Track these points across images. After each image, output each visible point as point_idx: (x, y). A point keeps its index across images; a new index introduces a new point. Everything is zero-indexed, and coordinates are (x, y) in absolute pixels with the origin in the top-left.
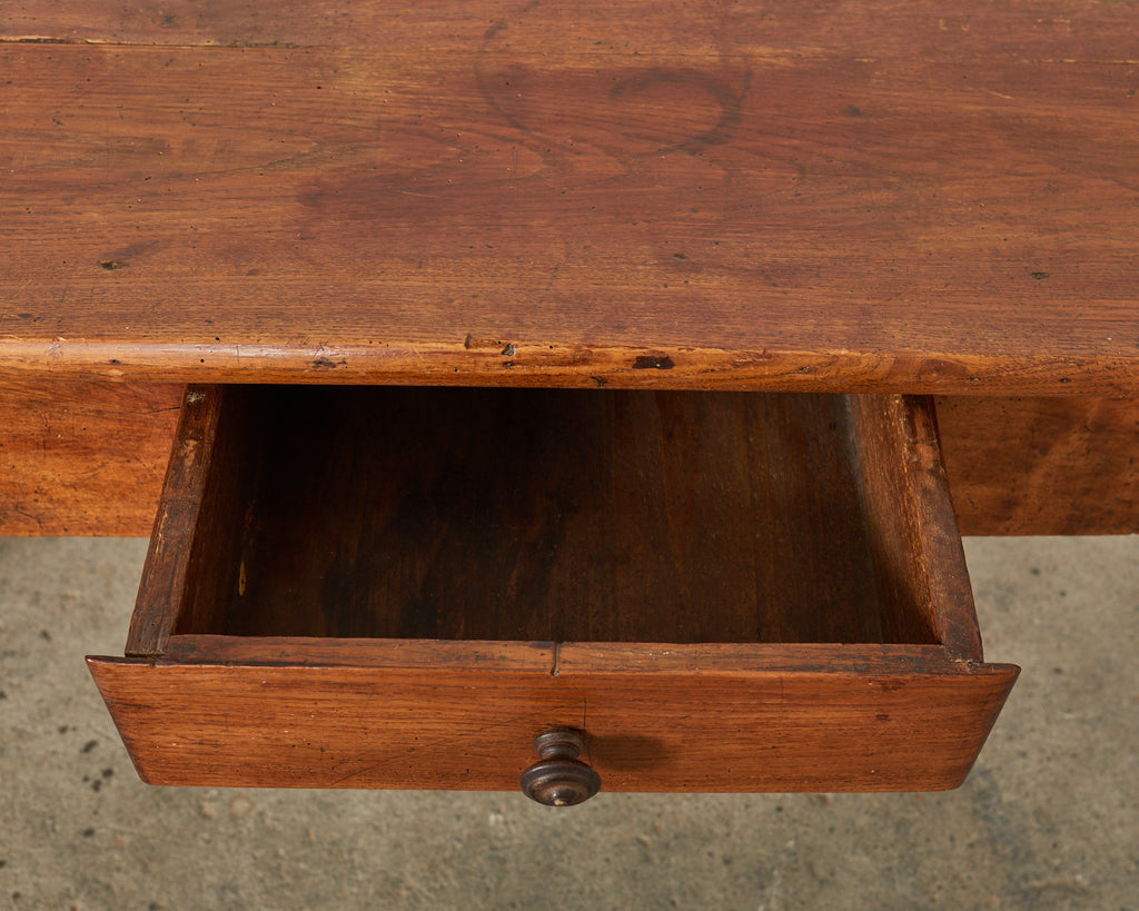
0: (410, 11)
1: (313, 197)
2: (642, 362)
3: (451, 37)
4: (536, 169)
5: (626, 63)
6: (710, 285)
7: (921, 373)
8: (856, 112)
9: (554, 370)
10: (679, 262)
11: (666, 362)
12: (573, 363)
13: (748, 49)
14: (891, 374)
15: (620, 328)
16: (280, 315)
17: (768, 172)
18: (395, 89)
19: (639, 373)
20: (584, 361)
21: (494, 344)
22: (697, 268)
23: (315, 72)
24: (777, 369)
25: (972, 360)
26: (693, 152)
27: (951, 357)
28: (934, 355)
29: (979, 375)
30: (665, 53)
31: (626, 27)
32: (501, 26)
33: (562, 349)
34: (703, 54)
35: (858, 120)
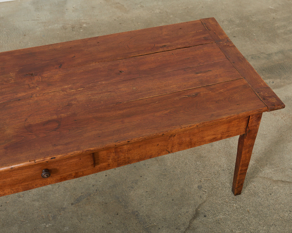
0: (14, 120)
1: (6, 148)
2: (52, 159)
3: (20, 122)
4: (35, 138)
5: (45, 120)
6: (59, 147)
7: (86, 152)
8: (76, 120)
9: (41, 162)
10: (55, 145)
11: (55, 158)
12: (43, 161)
13: (61, 115)
14: (82, 153)
15: (48, 155)
16: (5, 164)
17: (65, 131)
18: (14, 131)
19: (52, 160)
20: (45, 160)
21: (33, 161)
22: (57, 146)
23: (2, 131)
24: (68, 155)
25: (92, 149)
26: (55, 131)
27: (89, 149)
28: (87, 149)
29: (93, 150)
30: (50, 118)
31: (44, 115)
32: (27, 119)
33: (42, 159)
34: (55, 117)
35: (76, 121)
